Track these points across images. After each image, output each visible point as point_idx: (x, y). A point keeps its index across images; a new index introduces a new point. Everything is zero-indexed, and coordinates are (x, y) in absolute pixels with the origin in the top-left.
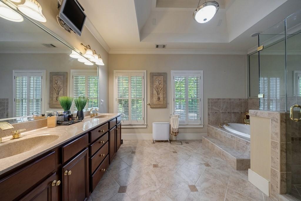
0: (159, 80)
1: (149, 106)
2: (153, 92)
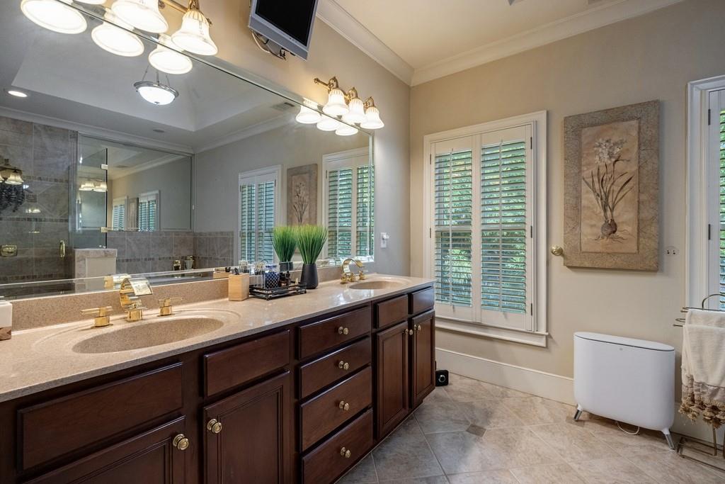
0: (615, 139)
1: (561, 258)
2: (578, 198)
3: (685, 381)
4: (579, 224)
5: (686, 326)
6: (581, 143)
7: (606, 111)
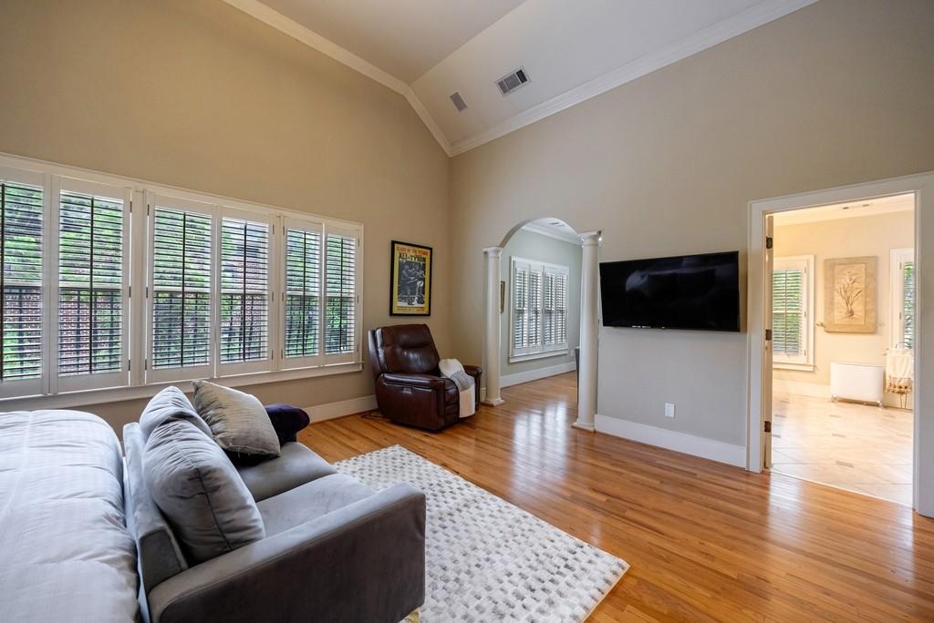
0: (853, 272)
1: (822, 328)
2: (833, 299)
3: (887, 378)
4: (832, 311)
5: (888, 356)
6: (833, 272)
7: (850, 258)
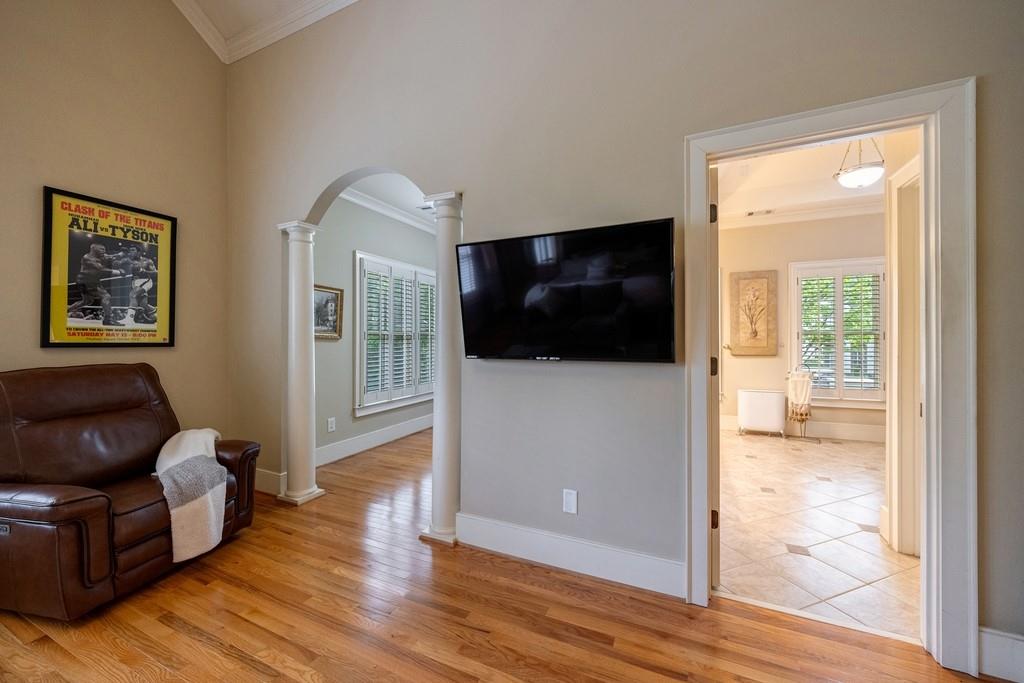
0: (756, 288)
1: (729, 351)
2: (738, 317)
3: (790, 405)
4: (738, 331)
5: (790, 380)
6: (739, 288)
7: (753, 272)
